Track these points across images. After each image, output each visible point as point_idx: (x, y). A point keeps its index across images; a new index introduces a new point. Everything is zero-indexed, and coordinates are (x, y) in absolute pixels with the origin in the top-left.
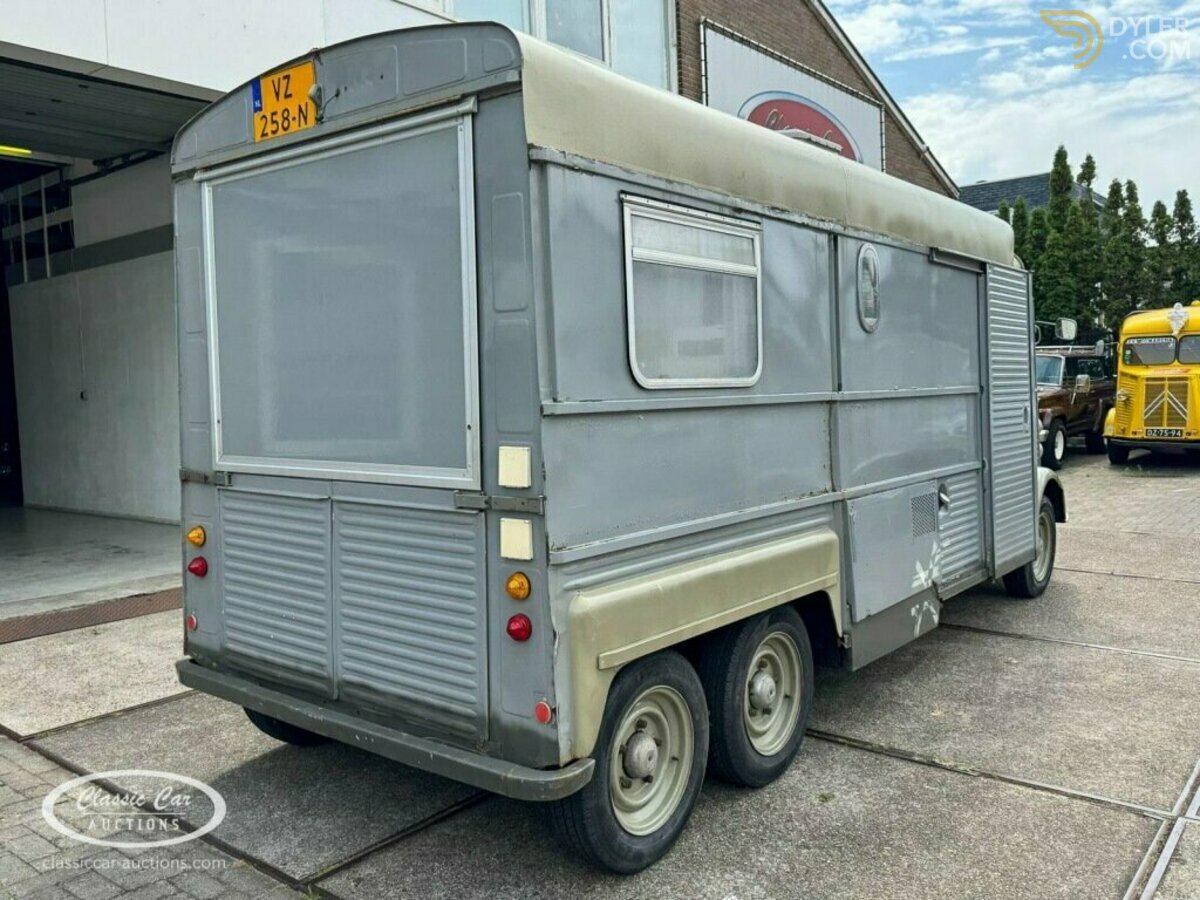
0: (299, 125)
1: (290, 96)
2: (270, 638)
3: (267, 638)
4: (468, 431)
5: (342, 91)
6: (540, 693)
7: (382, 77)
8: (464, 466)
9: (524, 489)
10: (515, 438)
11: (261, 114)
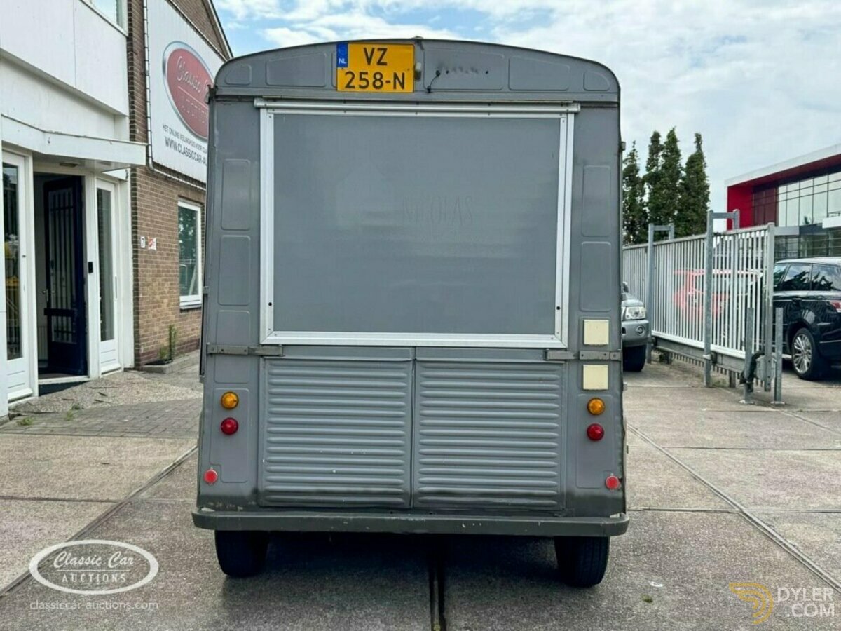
0: (395, 87)
1: (385, 64)
2: (333, 473)
3: (330, 473)
4: (556, 310)
5: (443, 72)
6: (608, 471)
7: (487, 72)
8: (554, 333)
9: (604, 345)
10: (597, 315)
11: (346, 70)
